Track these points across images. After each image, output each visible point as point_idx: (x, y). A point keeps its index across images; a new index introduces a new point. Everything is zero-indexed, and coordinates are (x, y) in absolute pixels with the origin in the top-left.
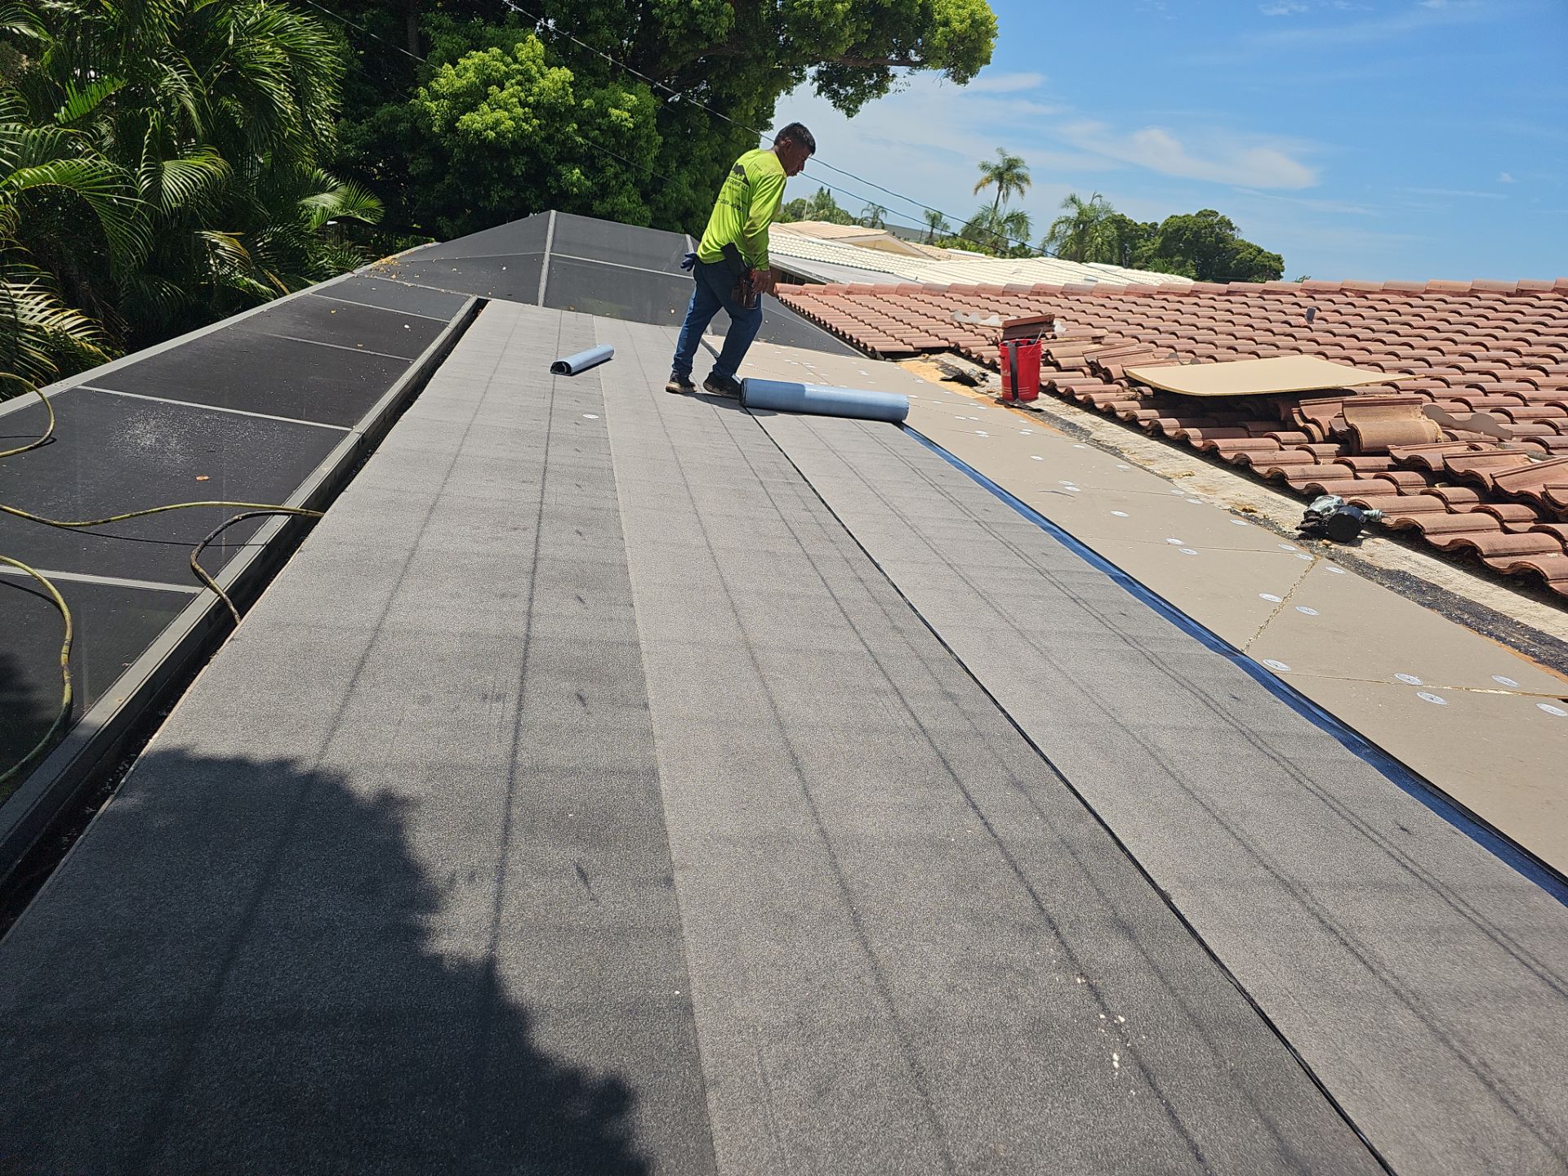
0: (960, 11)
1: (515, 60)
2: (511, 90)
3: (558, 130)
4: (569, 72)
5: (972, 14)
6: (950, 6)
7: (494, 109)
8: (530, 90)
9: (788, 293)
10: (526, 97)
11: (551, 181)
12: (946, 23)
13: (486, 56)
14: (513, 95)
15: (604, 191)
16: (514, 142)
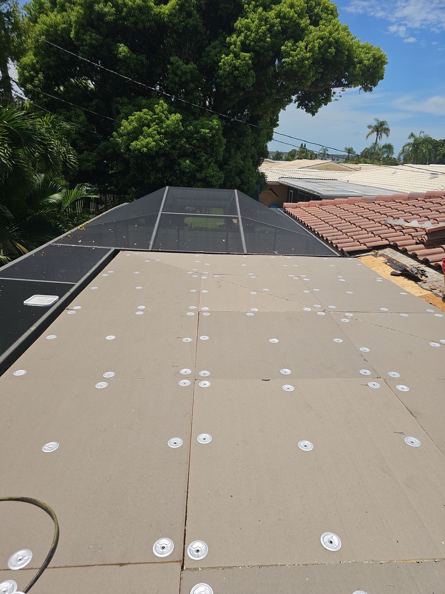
0: (367, 55)
1: (155, 113)
2: (153, 128)
3: (177, 143)
4: (179, 115)
5: (374, 56)
6: (362, 53)
7: (146, 138)
8: (162, 126)
9: (290, 207)
10: (161, 129)
11: (177, 167)
12: (361, 62)
13: (141, 114)
14: (154, 130)
15: (201, 168)
16: (157, 152)
